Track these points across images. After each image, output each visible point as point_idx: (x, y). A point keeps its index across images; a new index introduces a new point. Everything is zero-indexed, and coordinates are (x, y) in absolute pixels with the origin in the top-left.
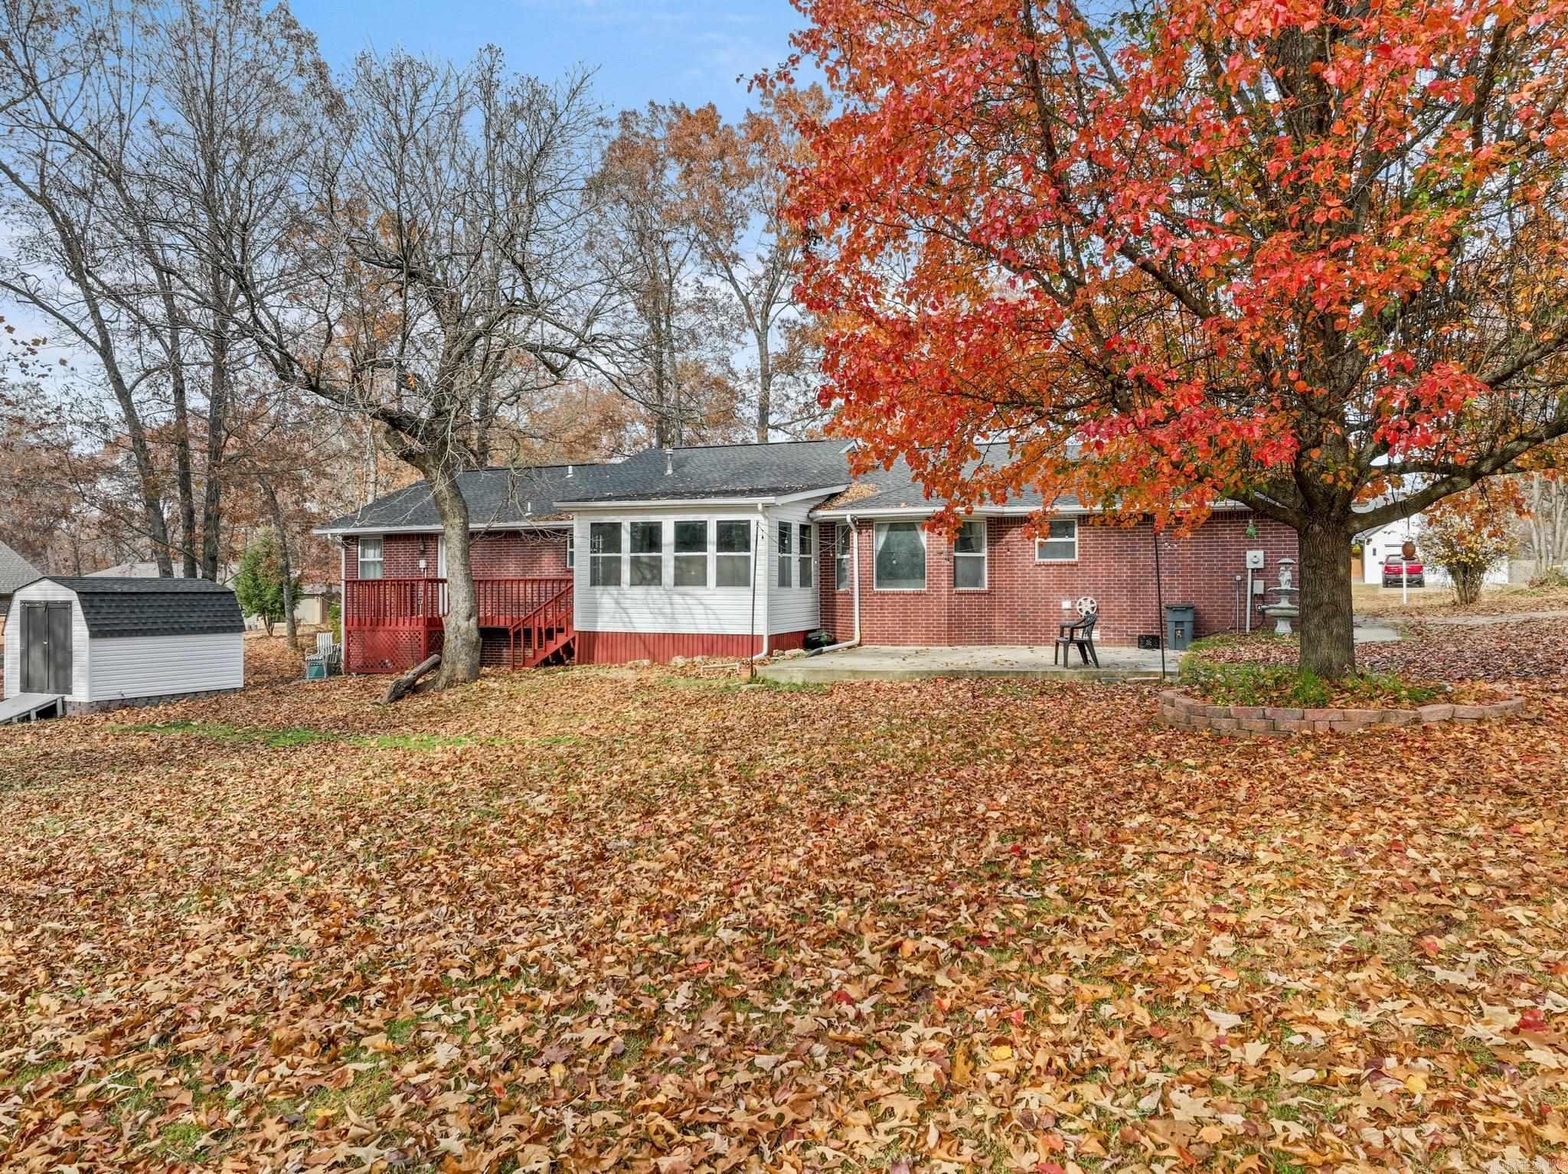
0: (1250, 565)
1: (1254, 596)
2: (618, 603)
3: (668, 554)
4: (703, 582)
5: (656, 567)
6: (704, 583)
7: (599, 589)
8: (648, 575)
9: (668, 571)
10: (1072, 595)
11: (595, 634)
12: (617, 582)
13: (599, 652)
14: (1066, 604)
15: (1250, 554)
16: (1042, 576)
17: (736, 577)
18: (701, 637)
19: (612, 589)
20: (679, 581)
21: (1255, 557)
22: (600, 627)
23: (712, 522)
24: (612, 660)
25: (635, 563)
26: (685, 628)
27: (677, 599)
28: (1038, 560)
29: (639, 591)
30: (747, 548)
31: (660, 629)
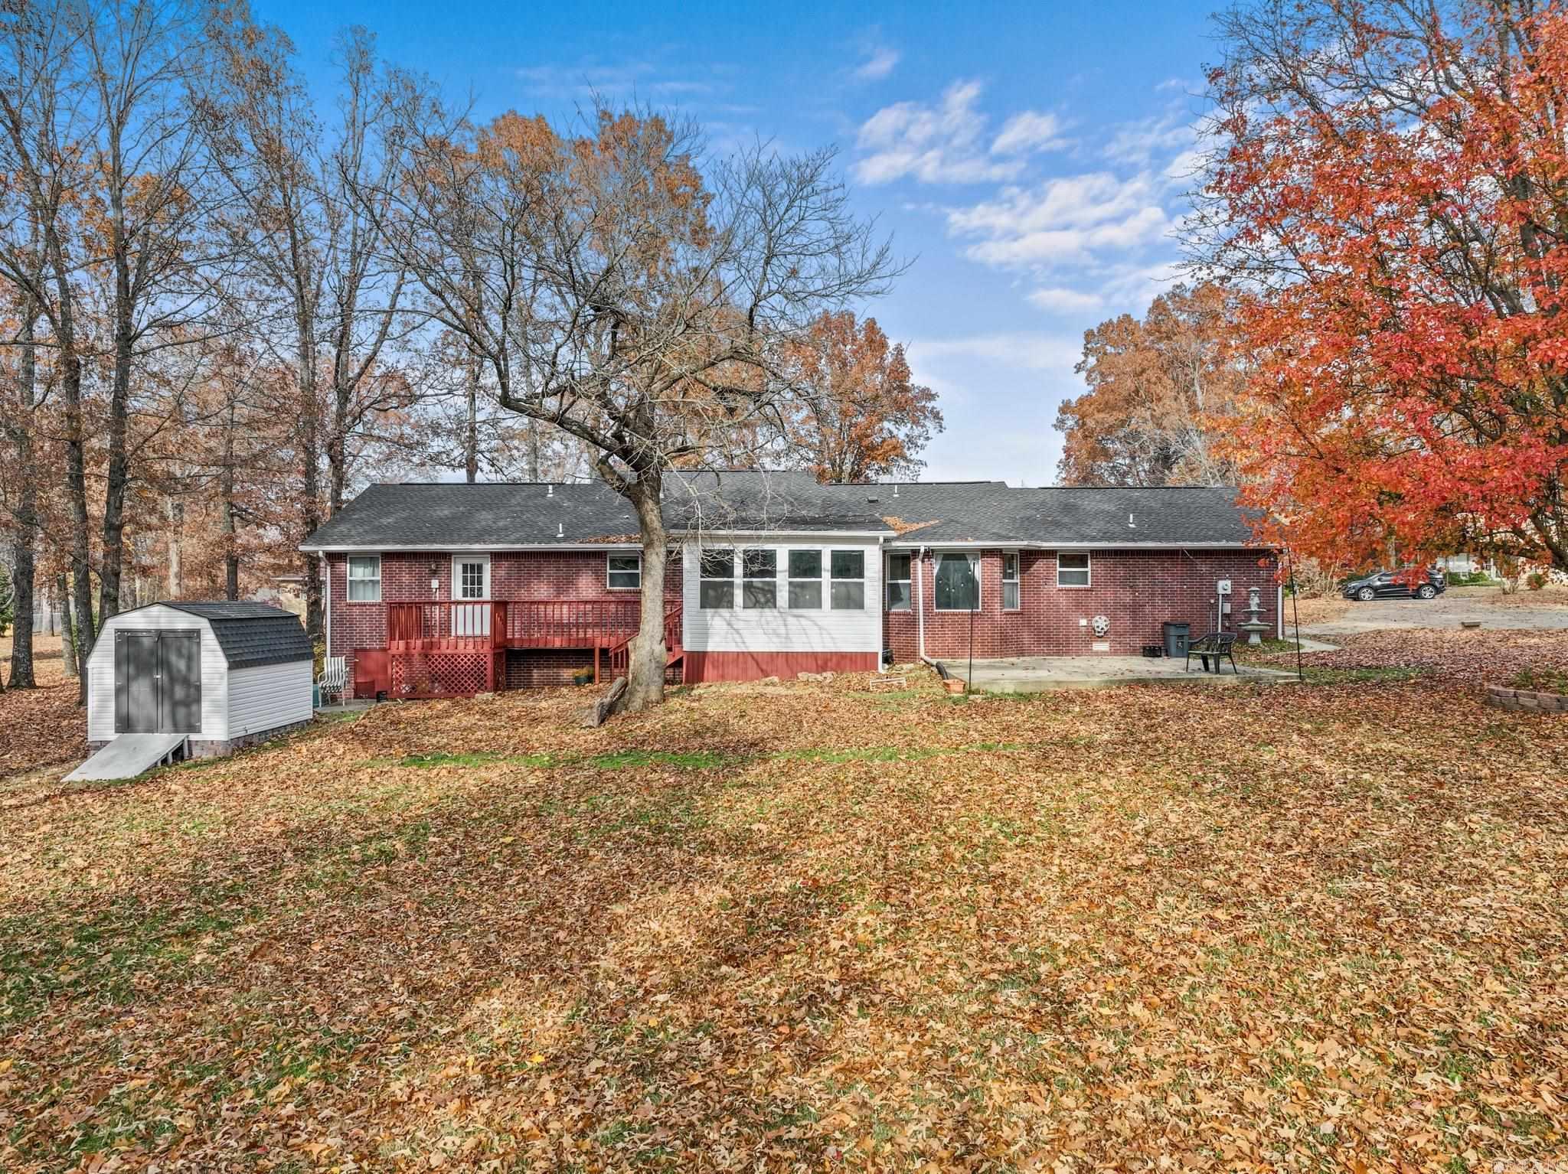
0: (1221, 591)
1: (1224, 615)
2: (729, 624)
3: (782, 579)
4: (818, 604)
5: (770, 592)
6: (820, 606)
7: (709, 612)
8: (761, 597)
9: (783, 596)
10: (1088, 615)
11: (705, 653)
12: (730, 605)
13: (709, 671)
14: (1083, 622)
15: (1221, 584)
16: (1063, 601)
17: (850, 600)
18: (815, 655)
19: (725, 612)
20: (794, 603)
21: (1224, 586)
22: (711, 648)
23: (827, 552)
24: (723, 677)
25: (748, 588)
26: (798, 646)
27: (791, 620)
28: (1059, 586)
29: (753, 613)
30: (861, 575)
31: (773, 648)
